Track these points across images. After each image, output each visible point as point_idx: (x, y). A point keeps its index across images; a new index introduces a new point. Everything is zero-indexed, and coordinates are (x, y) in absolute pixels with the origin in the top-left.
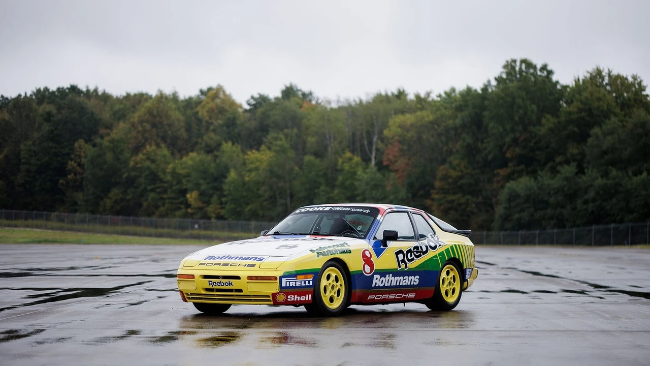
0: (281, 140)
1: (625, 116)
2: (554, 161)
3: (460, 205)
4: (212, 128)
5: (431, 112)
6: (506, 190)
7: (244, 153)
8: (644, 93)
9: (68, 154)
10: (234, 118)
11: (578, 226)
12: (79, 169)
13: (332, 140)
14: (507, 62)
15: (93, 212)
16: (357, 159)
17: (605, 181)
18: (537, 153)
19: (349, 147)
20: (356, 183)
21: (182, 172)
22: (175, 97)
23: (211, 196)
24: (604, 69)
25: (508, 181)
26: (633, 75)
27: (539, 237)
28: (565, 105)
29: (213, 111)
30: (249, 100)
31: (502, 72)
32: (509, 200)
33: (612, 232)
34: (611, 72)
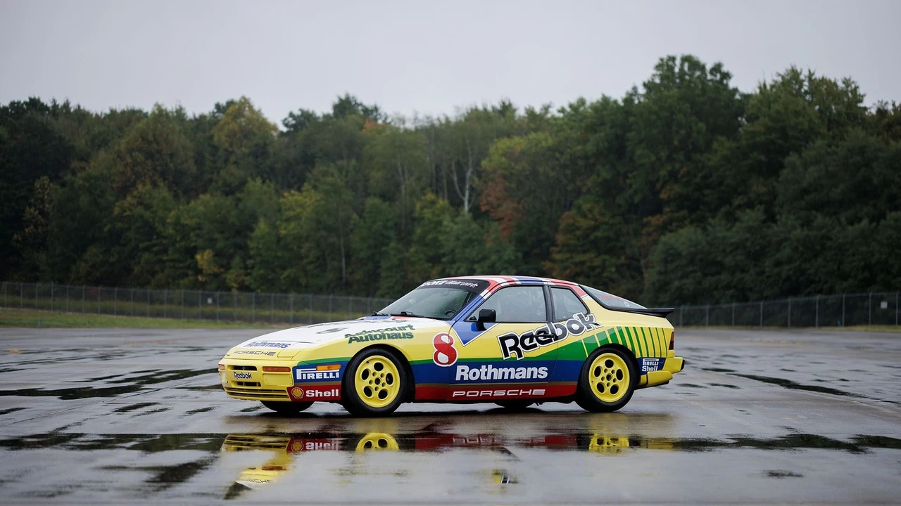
0: (332, 176)
1: (834, 137)
2: (731, 204)
3: (593, 268)
4: (233, 159)
5: (551, 134)
6: (660, 247)
7: (279, 194)
8: (861, 105)
9: (26, 198)
10: (265, 144)
11: (766, 298)
12: (42, 220)
13: (406, 176)
14: (662, 60)
15: (61, 281)
16: (443, 202)
17: (805, 232)
18: (706, 192)
20: (441, 238)
21: (188, 222)
22: (180, 114)
23: (232, 257)
24: (801, 70)
25: (663, 234)
26: (845, 79)
27: (710, 315)
28: (746, 123)
29: (235, 135)
30: (286, 119)
31: (654, 75)
32: (666, 261)
33: (817, 306)
34: (813, 74)
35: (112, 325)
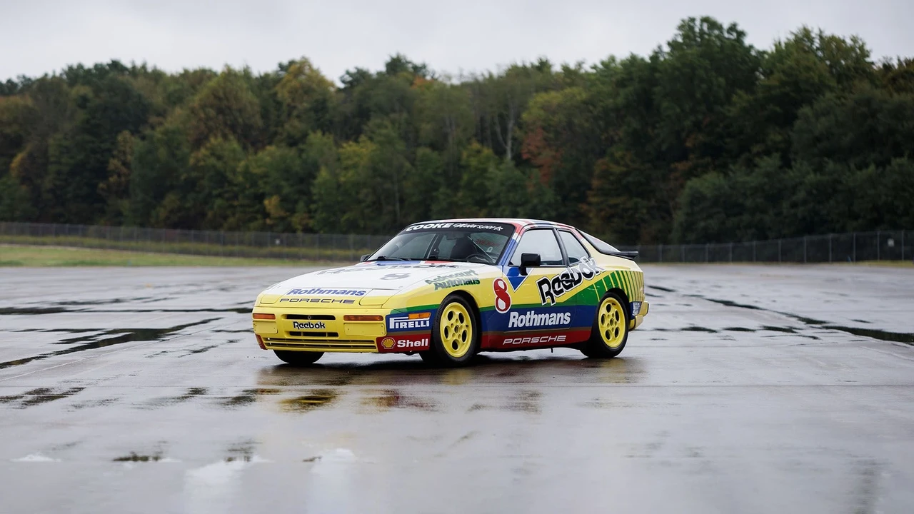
0: (386, 127)
1: (843, 90)
2: (749, 151)
3: (626, 210)
4: (295, 113)
5: (585, 89)
6: (687, 191)
7: (338, 145)
8: (868, 60)
9: (109, 150)
10: (324, 101)
11: (784, 237)
12: (124, 170)
13: (454, 128)
14: (683, 21)
15: (142, 225)
16: (487, 151)
17: (819, 177)
18: (728, 140)
19: (476, 135)
20: (487, 183)
21: (257, 171)
22: (246, 74)
23: (296, 202)
24: (813, 29)
25: (689, 179)
26: (853, 36)
27: (733, 252)
28: (762, 77)
29: (297, 92)
30: (343, 76)
31: (676, 35)
32: (692, 203)
33: (830, 244)
34: (823, 32)
35: (190, 264)
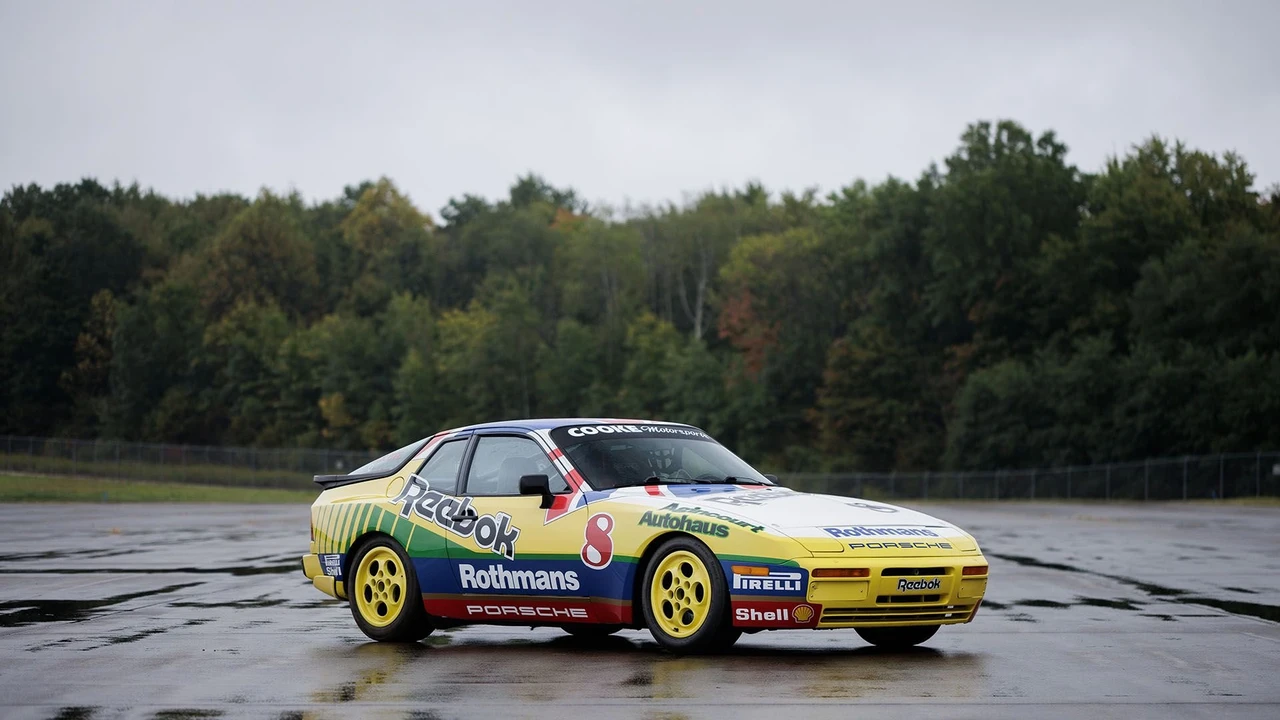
0: (511, 288)
1: (1210, 236)
2: (1066, 328)
3: (875, 418)
4: (370, 264)
5: (817, 230)
6: (969, 389)
7: (435, 313)
8: (1250, 189)
9: (79, 320)
10: (416, 246)
11: (1116, 460)
12: (101, 351)
13: (614, 289)
14: (971, 127)
15: (129, 438)
16: (665, 326)
17: (1169, 368)
18: (1033, 311)
19: (648, 302)
20: (664, 376)
21: (308, 354)
22: (294, 203)
23: (369, 403)
24: (1167, 141)
25: (973, 370)
26: (1228, 153)
27: (1037, 484)
28: (1088, 214)
29: (373, 231)
30: (444, 209)
31: (959, 148)
32: (976, 408)
33: (1185, 472)
34: (1183, 146)
35: (202, 499)
